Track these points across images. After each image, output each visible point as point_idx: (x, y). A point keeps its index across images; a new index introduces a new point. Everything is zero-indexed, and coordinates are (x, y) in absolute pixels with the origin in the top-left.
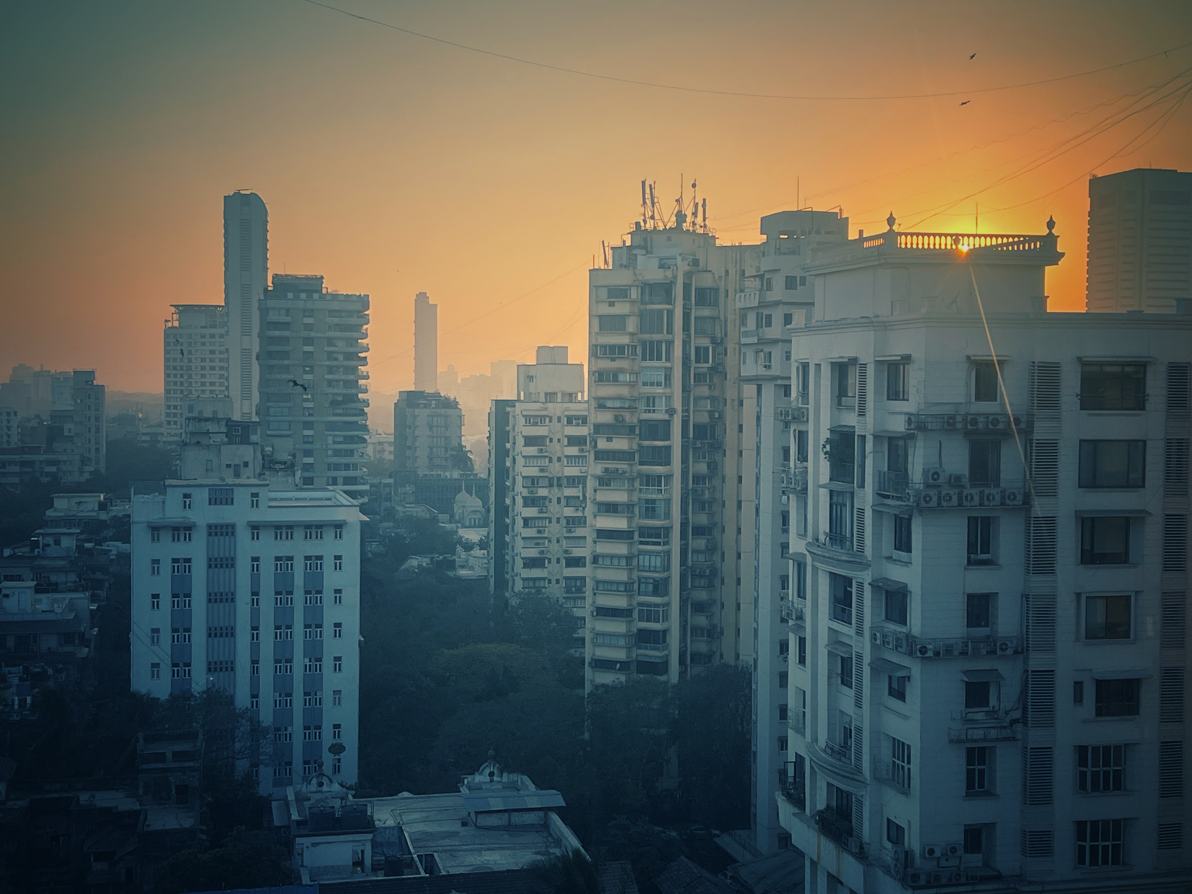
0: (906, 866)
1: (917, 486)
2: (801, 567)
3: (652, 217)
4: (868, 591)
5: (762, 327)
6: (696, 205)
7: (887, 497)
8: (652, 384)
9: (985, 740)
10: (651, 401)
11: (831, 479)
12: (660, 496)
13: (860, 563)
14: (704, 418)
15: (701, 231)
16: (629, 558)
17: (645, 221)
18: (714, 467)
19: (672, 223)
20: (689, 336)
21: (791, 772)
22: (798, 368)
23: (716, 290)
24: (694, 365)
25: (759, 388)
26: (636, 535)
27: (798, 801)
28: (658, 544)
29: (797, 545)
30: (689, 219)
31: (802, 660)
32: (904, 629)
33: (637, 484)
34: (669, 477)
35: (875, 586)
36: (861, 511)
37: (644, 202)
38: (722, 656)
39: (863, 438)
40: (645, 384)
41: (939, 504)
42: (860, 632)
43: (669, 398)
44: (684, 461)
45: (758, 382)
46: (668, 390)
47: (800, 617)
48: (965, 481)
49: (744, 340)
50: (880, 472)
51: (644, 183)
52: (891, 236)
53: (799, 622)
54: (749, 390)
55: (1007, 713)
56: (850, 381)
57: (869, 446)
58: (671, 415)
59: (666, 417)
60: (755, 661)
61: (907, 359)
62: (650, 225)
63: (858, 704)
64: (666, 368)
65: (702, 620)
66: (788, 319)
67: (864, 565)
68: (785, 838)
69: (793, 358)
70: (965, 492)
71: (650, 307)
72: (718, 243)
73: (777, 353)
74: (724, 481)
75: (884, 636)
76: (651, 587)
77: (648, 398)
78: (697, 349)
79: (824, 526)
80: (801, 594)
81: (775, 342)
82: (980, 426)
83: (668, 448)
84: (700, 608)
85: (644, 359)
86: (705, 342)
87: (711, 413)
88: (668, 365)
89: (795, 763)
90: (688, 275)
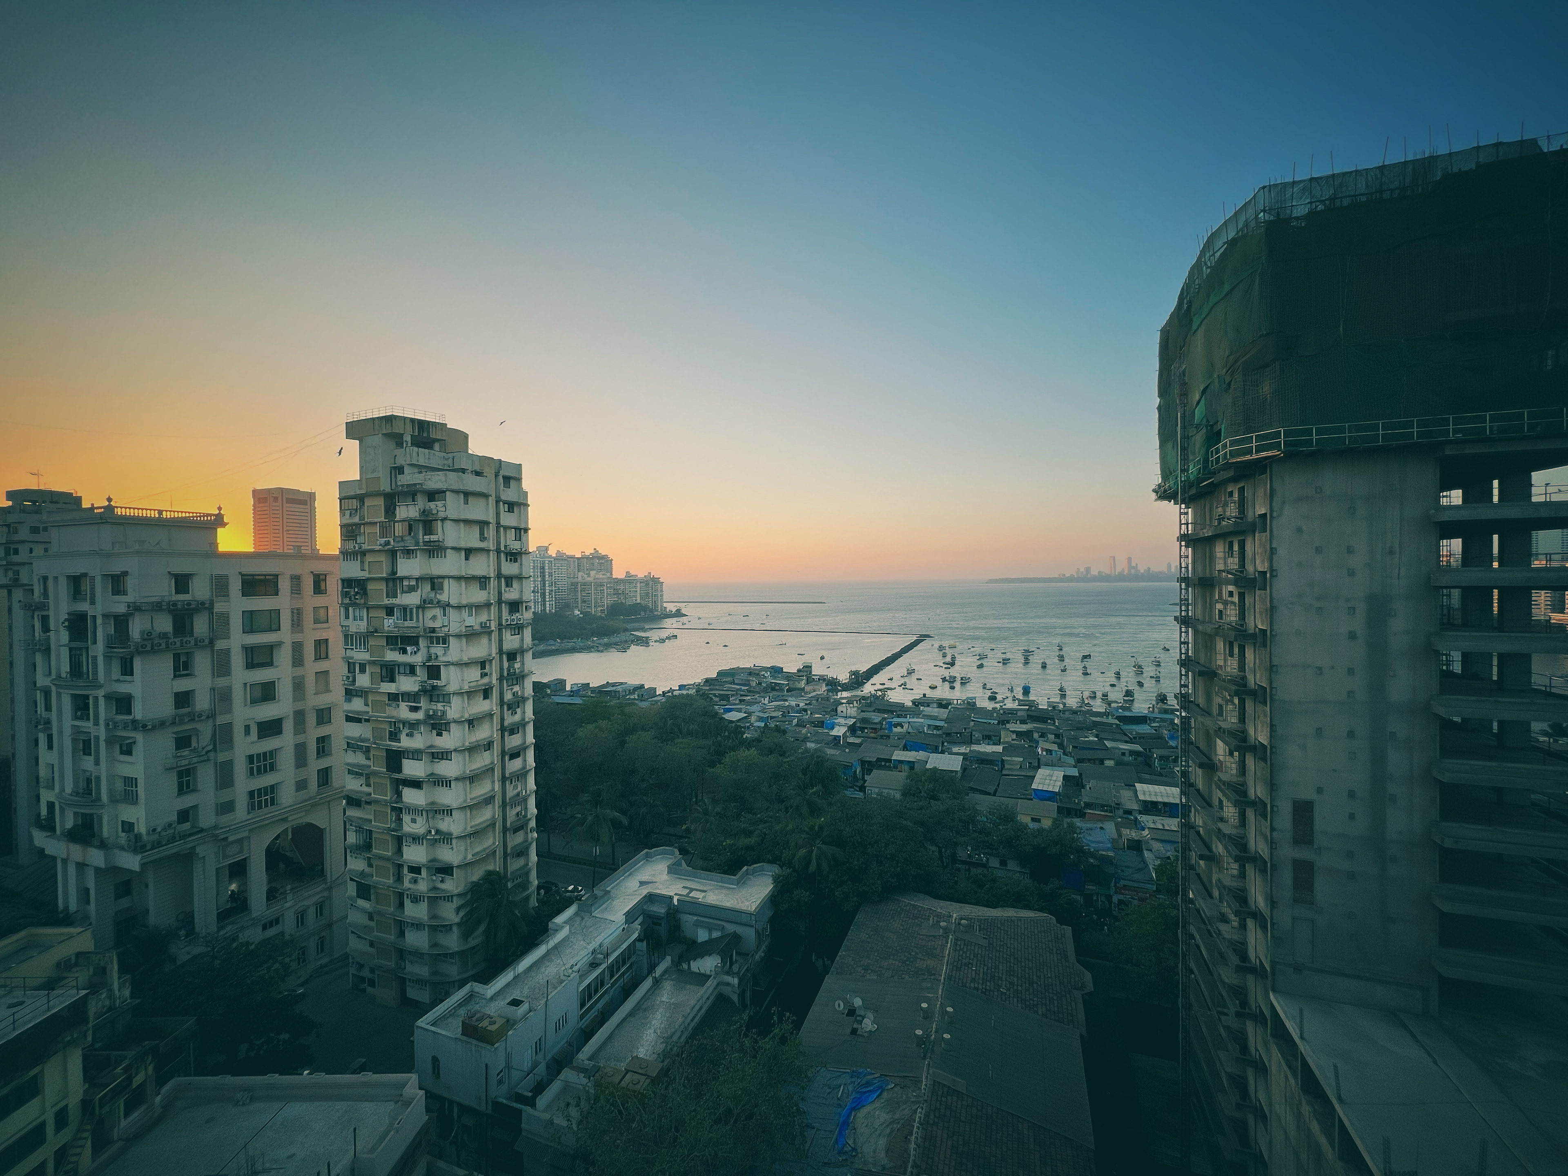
0: (136, 842)
1: (136, 640)
4: (102, 702)
5: (10, 555)
7: (114, 648)
9: (189, 764)
11: (69, 641)
13: (95, 686)
21: (43, 813)
22: (39, 580)
27: (49, 828)
29: (42, 681)
31: (50, 747)
32: (130, 717)
35: (108, 697)
36: (95, 658)
39: (94, 617)
41: (152, 648)
47: (48, 722)
48: (171, 635)
50: (108, 635)
52: (110, 509)
53: (46, 726)
55: (203, 748)
56: (83, 586)
57: (99, 621)
60: (14, 755)
61: (125, 574)
63: (97, 764)
66: (30, 551)
67: (100, 686)
68: (41, 851)
69: (35, 573)
70: (170, 641)
73: (23, 570)
75: (115, 723)
79: (65, 668)
80: (48, 708)
81: (24, 564)
82: (179, 607)
89: (47, 807)
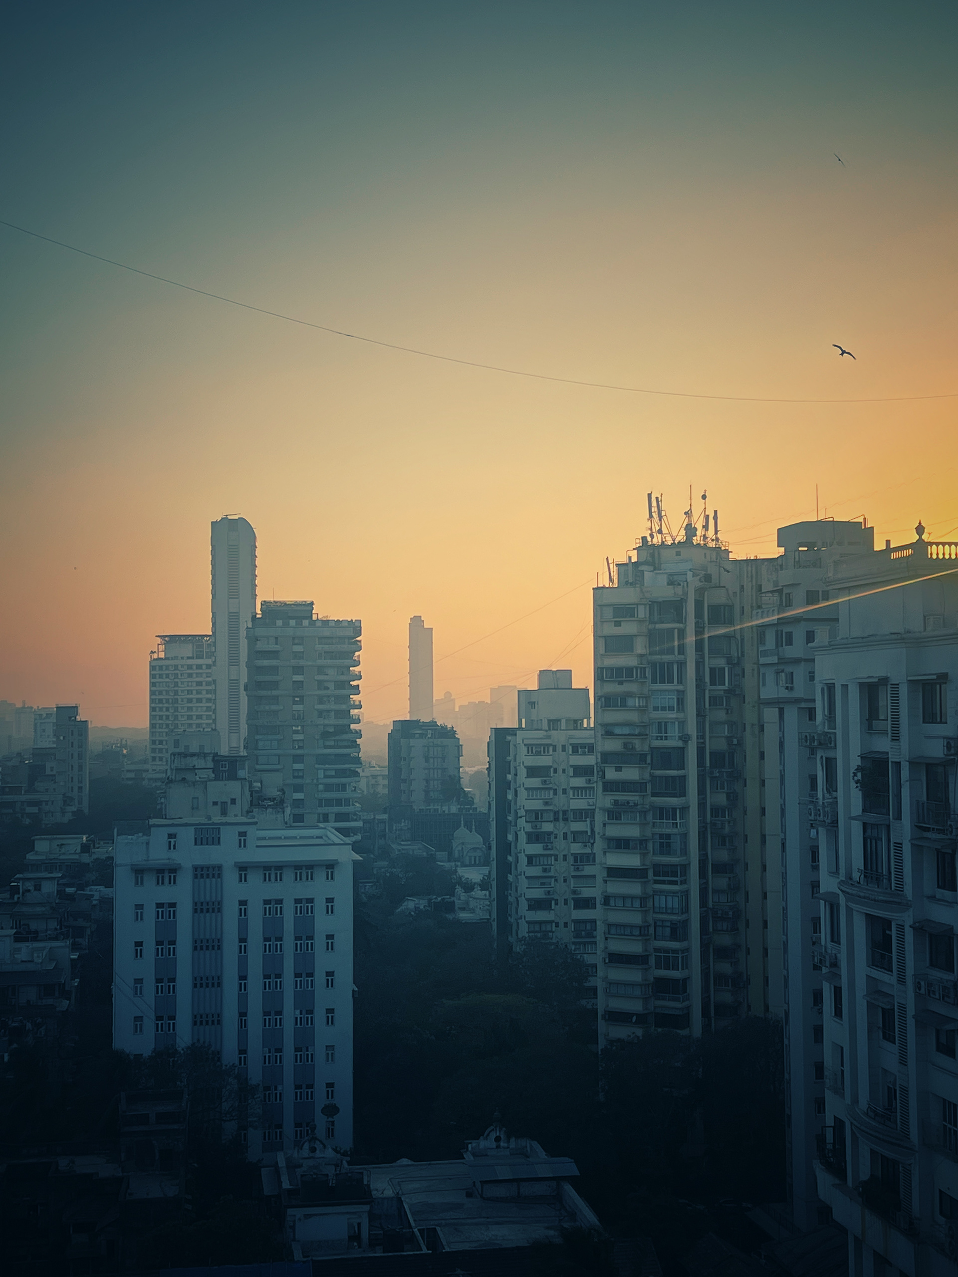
2: (834, 908)
3: (660, 531)
4: (909, 934)
5: (782, 646)
6: (707, 517)
7: (927, 830)
8: (664, 709)
10: (662, 726)
11: (863, 811)
12: (675, 831)
13: (899, 903)
14: (722, 745)
15: (712, 545)
16: (643, 899)
17: (652, 536)
18: (733, 798)
19: (681, 537)
20: (702, 656)
21: (830, 1138)
22: (823, 689)
23: (731, 607)
24: (709, 687)
25: (781, 711)
26: (650, 873)
27: (838, 1170)
28: (675, 883)
29: (828, 884)
30: (699, 533)
31: (838, 1013)
32: (952, 976)
33: (650, 817)
34: (685, 809)
35: (919, 929)
36: (899, 845)
37: (651, 516)
38: (749, 1007)
39: (898, 764)
40: (656, 709)
42: (902, 980)
43: (682, 723)
44: (701, 791)
45: (780, 705)
46: (681, 715)
47: (835, 964)
49: (763, 660)
50: (918, 802)
51: (650, 495)
52: (920, 546)
53: (833, 970)
54: (770, 714)
56: (882, 703)
57: (905, 774)
58: (686, 742)
59: (680, 744)
60: (787, 1014)
61: (943, 678)
62: (657, 539)
63: (903, 1061)
64: (678, 691)
65: (726, 968)
66: (810, 637)
67: (904, 906)
68: (825, 1212)
69: (817, 679)
71: (658, 626)
72: (732, 556)
73: (799, 673)
74: (745, 813)
75: (930, 985)
76: (668, 930)
77: (660, 723)
78: (712, 670)
79: (858, 862)
80: (835, 938)
81: (797, 661)
83: (683, 778)
84: (723, 953)
85: (654, 681)
86: (721, 662)
87: (729, 739)
88: (681, 687)
89: (834, 1128)
90: (700, 591)
